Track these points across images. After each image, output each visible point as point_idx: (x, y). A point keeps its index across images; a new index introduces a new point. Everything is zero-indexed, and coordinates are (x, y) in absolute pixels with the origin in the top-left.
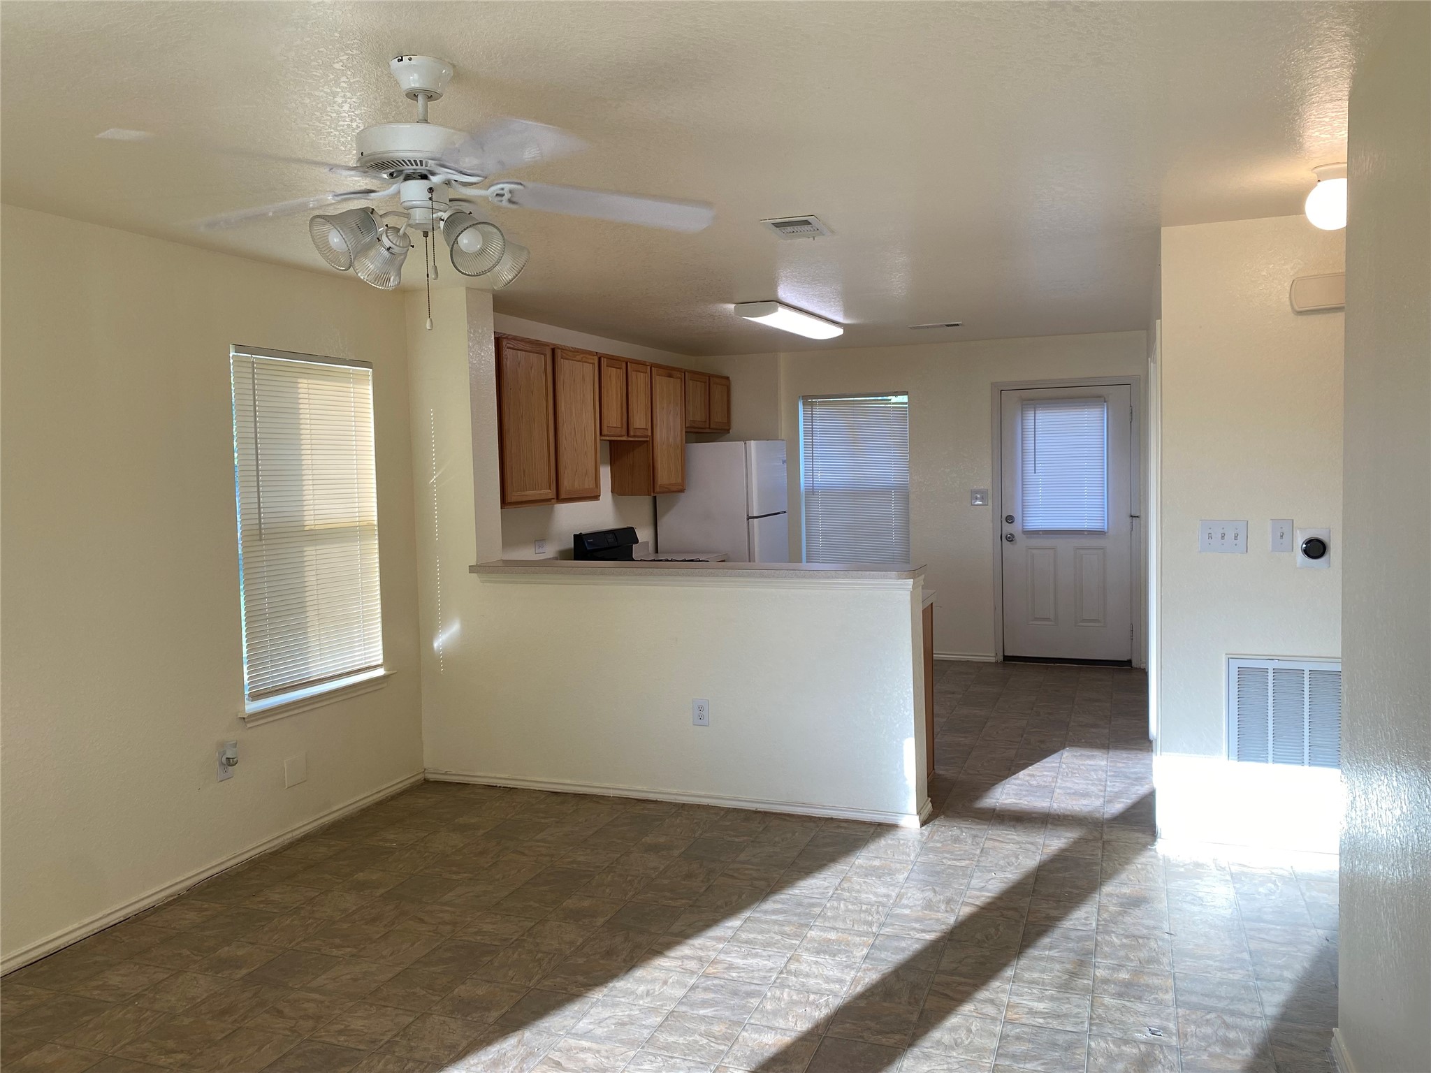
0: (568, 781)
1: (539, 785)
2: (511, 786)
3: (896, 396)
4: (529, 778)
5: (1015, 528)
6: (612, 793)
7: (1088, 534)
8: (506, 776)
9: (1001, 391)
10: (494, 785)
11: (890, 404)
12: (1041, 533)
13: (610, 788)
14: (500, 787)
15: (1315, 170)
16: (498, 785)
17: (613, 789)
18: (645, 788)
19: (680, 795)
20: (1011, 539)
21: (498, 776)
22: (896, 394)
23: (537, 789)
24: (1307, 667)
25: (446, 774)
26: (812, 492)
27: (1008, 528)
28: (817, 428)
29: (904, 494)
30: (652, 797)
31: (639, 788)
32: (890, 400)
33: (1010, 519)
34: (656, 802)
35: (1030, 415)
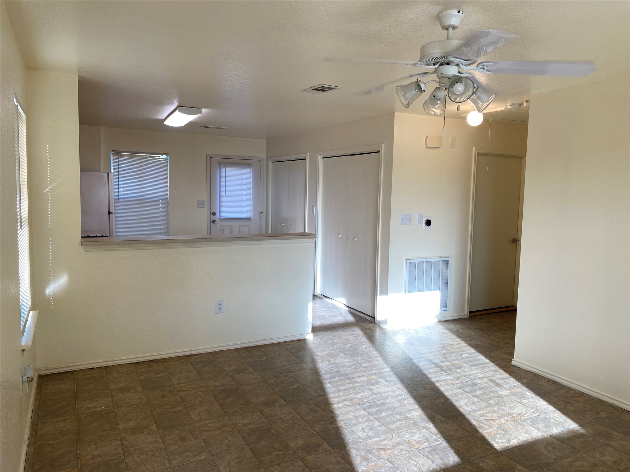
0: (143, 355)
1: (124, 361)
2: (105, 366)
3: (162, 155)
4: (117, 359)
5: (216, 218)
6: (170, 356)
7: (246, 220)
8: (101, 361)
9: (210, 158)
10: (93, 367)
11: (159, 158)
12: (227, 219)
13: (169, 354)
14: (97, 368)
15: (471, 107)
16: (96, 367)
17: (171, 353)
18: (189, 349)
19: (208, 348)
20: (214, 222)
21: (95, 361)
22: (162, 154)
23: (123, 363)
24: (425, 261)
25: (55, 368)
26: (118, 200)
27: (213, 218)
28: (121, 168)
29: (167, 203)
30: (193, 353)
31: (185, 350)
32: (159, 157)
33: (214, 214)
34: (196, 355)
35: (223, 169)
